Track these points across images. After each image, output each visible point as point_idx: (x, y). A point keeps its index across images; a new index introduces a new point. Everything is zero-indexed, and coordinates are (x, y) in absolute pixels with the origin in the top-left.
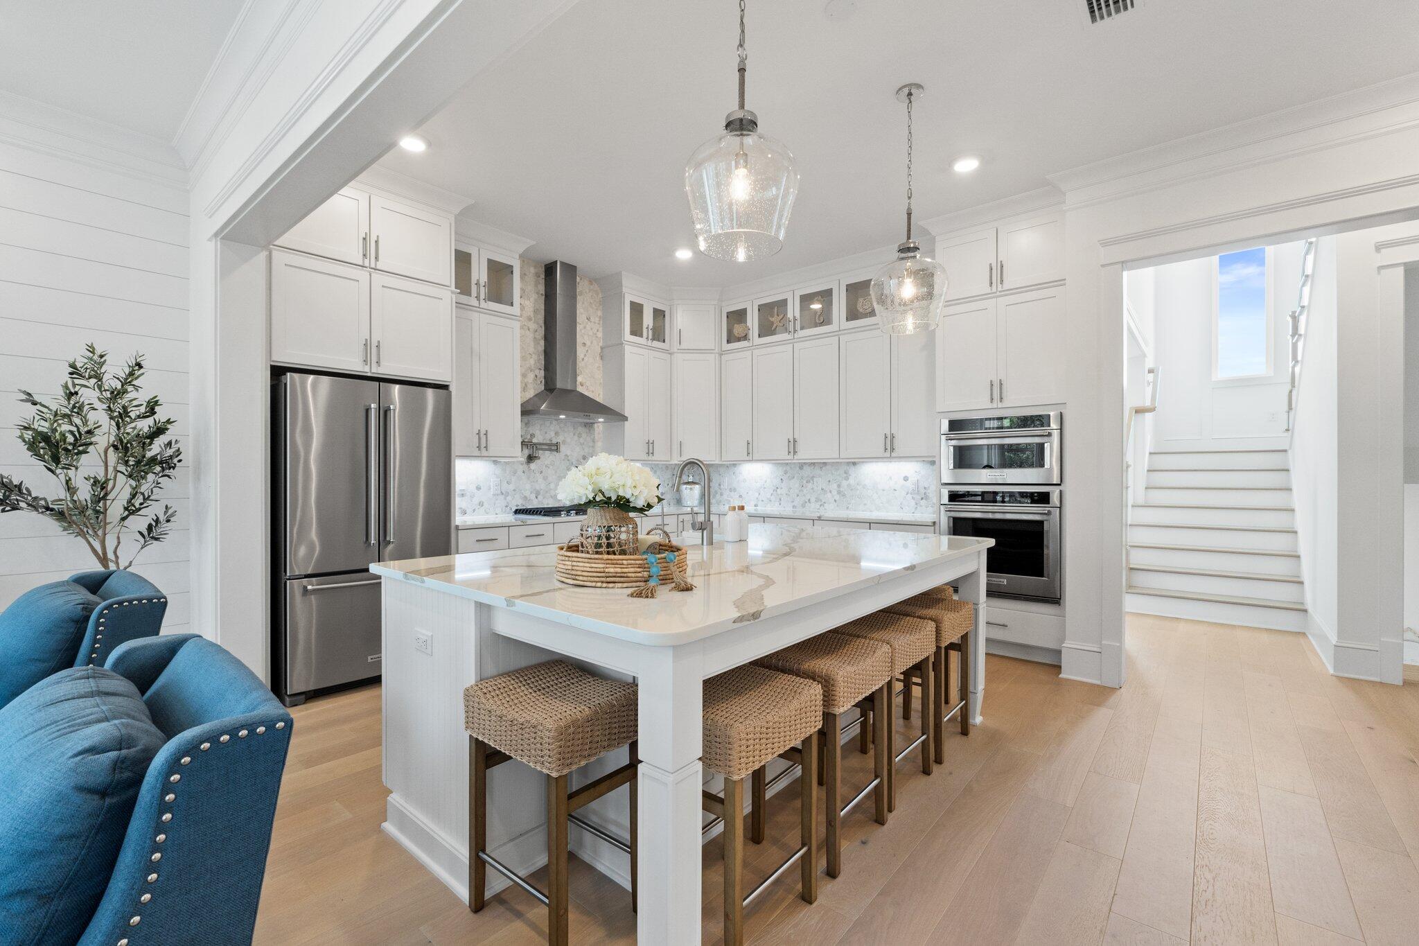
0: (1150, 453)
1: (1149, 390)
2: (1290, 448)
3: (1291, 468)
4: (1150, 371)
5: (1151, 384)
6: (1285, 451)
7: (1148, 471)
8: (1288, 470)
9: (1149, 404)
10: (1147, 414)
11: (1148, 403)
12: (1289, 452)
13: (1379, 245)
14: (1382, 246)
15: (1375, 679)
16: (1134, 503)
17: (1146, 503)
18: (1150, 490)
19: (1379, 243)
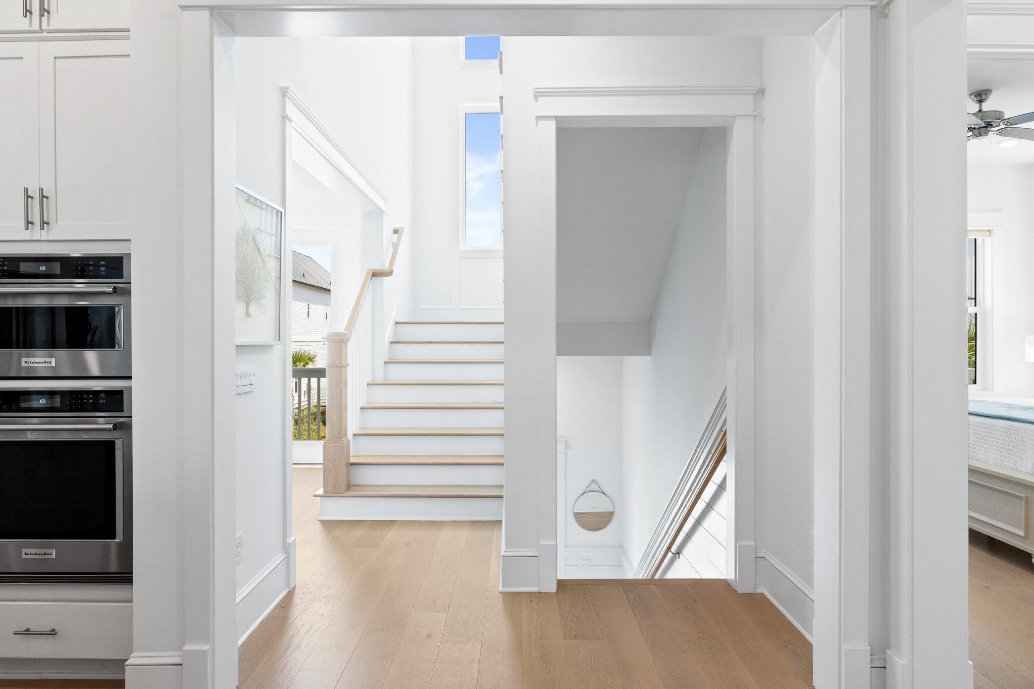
0: (396, 323)
7: (391, 343)
9: (387, 269)
10: (385, 278)
13: (536, 92)
14: (539, 94)
15: (535, 589)
16: (373, 380)
17: (384, 380)
18: (389, 364)
19: (536, 90)
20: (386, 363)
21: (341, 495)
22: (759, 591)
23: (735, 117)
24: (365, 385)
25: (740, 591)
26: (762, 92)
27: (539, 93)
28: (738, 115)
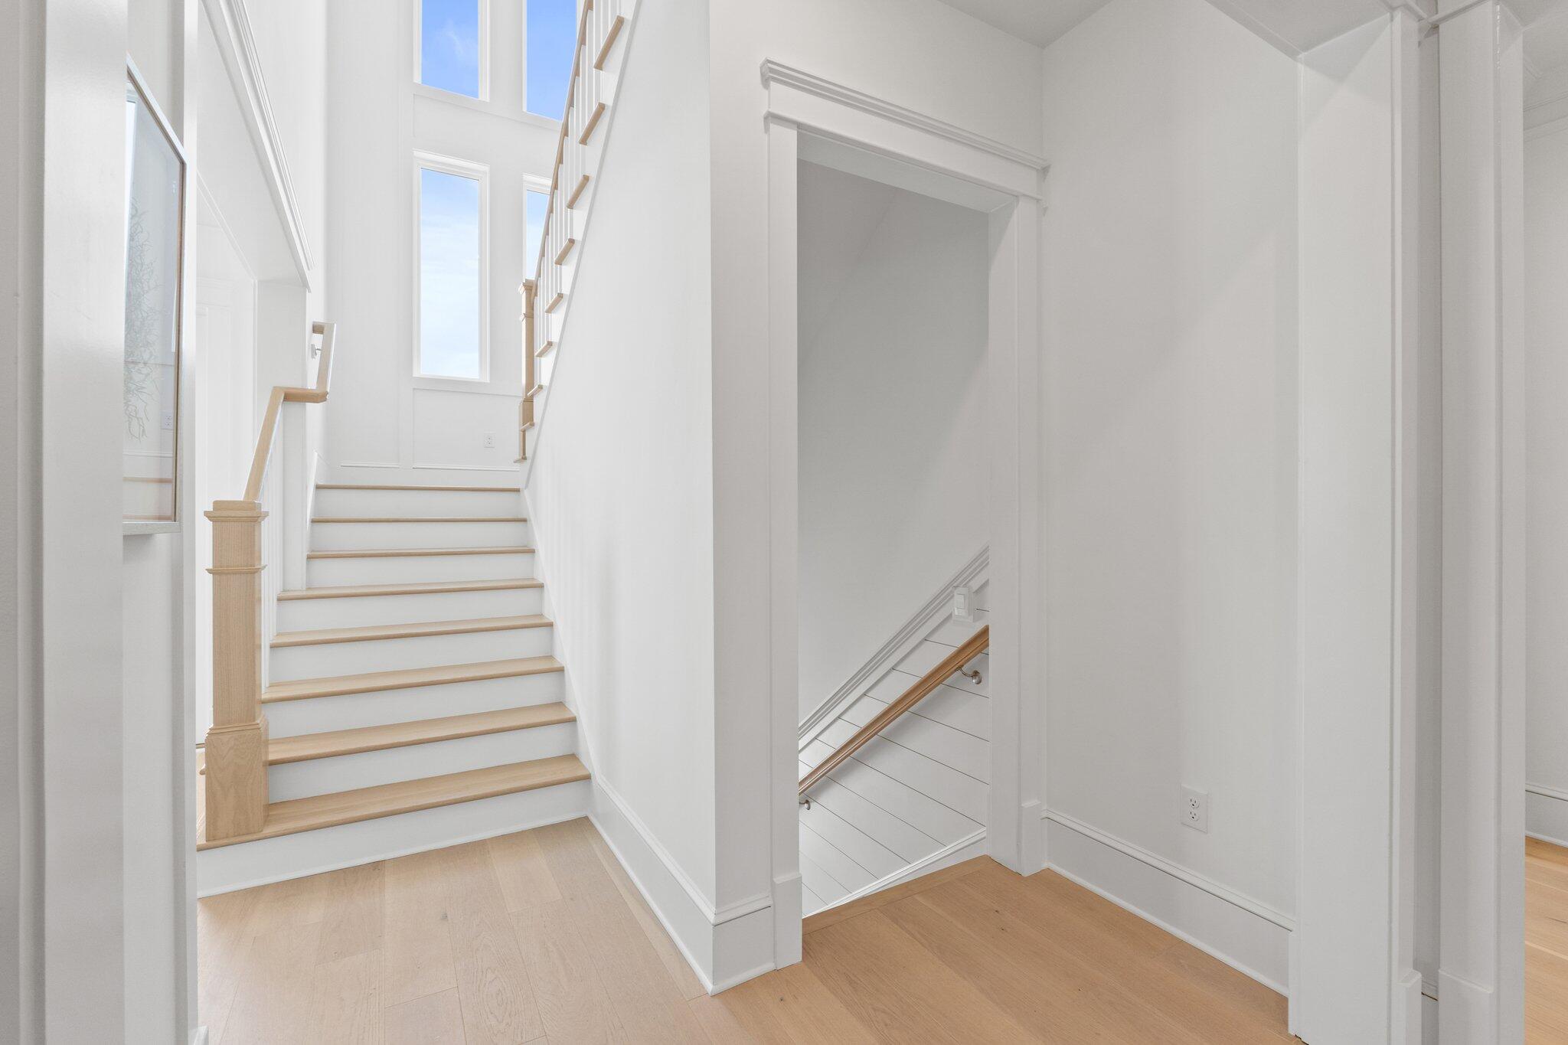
0: (318, 487)
1: (313, 365)
2: (527, 486)
3: (532, 518)
4: (317, 329)
5: (319, 352)
6: (517, 491)
7: (313, 521)
8: (525, 520)
9: (315, 388)
10: (310, 406)
11: (312, 384)
12: (526, 493)
13: (769, 68)
14: (772, 74)
15: (768, 967)
16: (284, 591)
17: (309, 589)
18: (317, 561)
19: (770, 65)
20: (309, 558)
21: (255, 837)
22: (1045, 865)
23: (1017, 197)
24: (275, 600)
25: (1026, 874)
26: (1044, 171)
27: (775, 73)
28: (1024, 195)
